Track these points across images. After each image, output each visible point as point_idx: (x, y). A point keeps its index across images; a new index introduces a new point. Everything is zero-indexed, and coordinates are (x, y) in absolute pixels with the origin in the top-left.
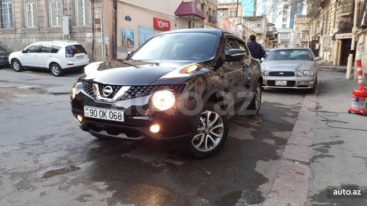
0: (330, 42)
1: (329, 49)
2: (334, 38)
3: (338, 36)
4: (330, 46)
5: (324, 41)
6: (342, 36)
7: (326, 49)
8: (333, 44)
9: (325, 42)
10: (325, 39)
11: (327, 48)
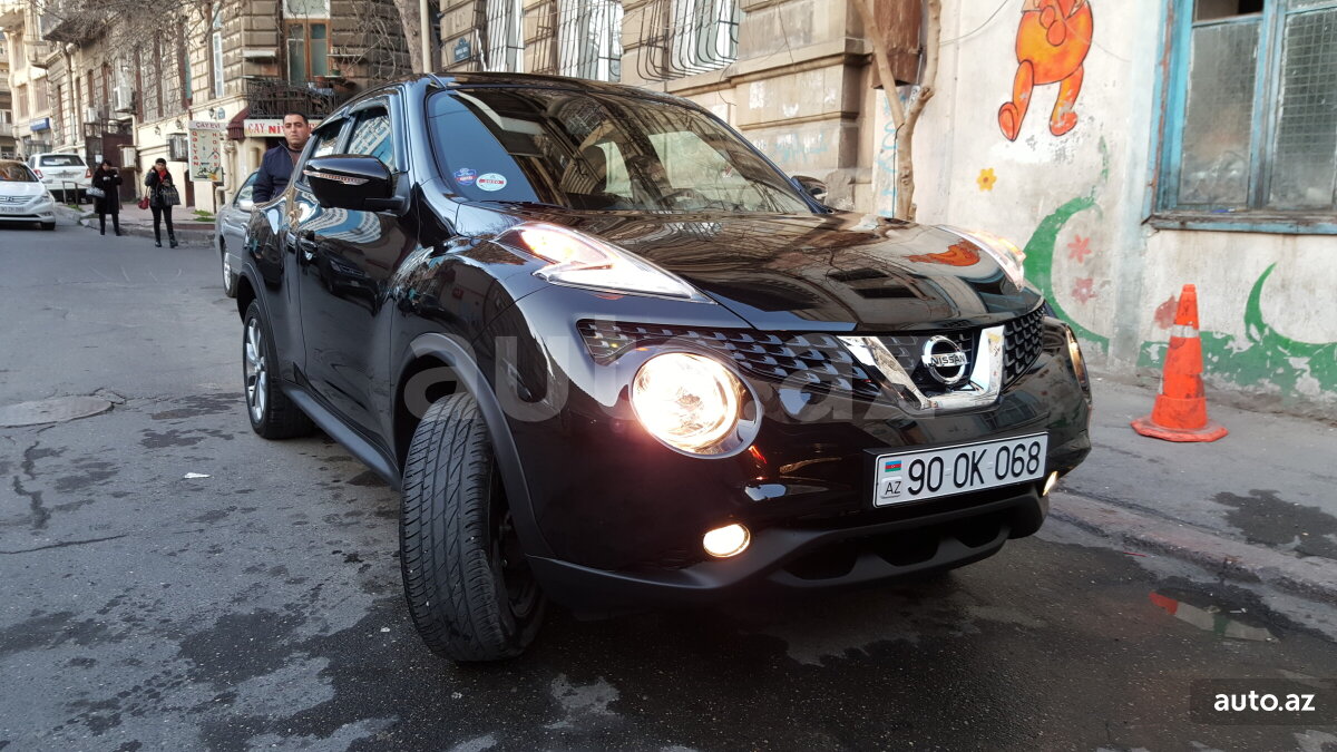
0: (215, 146)
1: (217, 169)
2: (236, 132)
3: (253, 128)
4: (217, 161)
5: (196, 140)
6: (266, 128)
7: (205, 170)
8: (227, 152)
9: (199, 144)
10: (200, 134)
11: (208, 167)
